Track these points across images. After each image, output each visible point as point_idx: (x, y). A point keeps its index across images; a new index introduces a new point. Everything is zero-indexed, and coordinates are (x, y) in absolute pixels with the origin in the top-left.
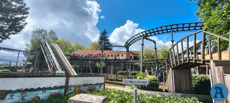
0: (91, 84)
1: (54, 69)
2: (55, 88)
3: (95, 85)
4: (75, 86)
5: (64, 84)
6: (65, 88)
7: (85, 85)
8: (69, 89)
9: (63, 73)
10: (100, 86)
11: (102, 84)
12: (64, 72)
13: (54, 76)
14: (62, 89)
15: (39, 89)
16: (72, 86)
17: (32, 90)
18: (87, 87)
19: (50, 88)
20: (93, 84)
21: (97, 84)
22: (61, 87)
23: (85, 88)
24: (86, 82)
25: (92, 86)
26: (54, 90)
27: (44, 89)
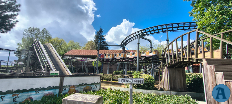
0: (86, 84)
1: (48, 69)
2: (49, 88)
3: (90, 84)
4: (70, 86)
5: (58, 85)
6: (60, 88)
7: (80, 85)
8: (64, 89)
9: (58, 74)
10: (96, 85)
11: (97, 83)
12: (58, 72)
13: (48, 76)
14: (56, 89)
15: (32, 90)
16: (67, 86)
17: (24, 91)
18: (83, 87)
19: (44, 89)
20: (89, 84)
21: (93, 84)
22: (56, 88)
23: (80, 88)
24: (81, 81)
25: (87, 86)
26: (48, 90)
27: (37, 90)
